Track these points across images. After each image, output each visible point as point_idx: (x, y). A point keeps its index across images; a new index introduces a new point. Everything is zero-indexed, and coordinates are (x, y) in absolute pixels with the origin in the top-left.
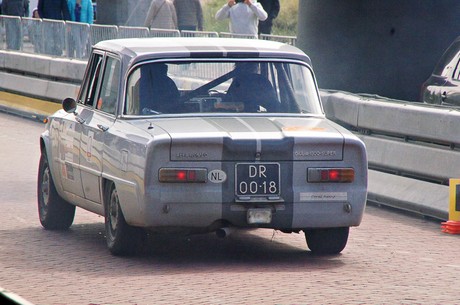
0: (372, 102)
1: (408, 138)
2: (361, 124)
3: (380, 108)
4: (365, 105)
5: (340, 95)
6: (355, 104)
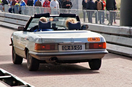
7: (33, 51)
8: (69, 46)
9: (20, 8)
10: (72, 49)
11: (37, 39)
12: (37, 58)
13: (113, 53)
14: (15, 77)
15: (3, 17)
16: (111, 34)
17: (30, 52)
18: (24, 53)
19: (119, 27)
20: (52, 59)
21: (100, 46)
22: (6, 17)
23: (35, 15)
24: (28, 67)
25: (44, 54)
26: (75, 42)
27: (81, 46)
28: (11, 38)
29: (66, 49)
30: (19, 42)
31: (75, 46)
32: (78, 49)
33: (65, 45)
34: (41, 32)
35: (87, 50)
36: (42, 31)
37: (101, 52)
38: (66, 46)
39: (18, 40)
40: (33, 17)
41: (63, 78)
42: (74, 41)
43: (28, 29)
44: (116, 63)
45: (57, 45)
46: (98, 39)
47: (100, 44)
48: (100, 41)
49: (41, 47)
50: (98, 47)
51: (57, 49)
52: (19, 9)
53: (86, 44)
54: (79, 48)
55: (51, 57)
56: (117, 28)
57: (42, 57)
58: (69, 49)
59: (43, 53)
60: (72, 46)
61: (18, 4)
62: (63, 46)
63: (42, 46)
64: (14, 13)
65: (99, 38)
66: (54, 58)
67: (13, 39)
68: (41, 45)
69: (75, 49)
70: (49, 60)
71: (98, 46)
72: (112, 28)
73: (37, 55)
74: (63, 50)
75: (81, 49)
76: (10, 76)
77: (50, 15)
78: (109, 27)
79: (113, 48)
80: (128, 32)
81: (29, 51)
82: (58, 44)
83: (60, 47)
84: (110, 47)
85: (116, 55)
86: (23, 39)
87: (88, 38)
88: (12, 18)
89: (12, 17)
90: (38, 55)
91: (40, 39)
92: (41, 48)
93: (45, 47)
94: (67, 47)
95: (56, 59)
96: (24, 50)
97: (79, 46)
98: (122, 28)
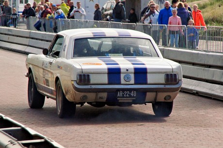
9: (55, 23)
13: (214, 99)
14: (51, 142)
15: (27, 38)
16: (210, 66)
22: (32, 38)
41: (131, 143)
44: (220, 117)
64: (45, 31)
72: (212, 55)
76: (43, 140)
78: (207, 55)
79: (213, 90)
84: (210, 89)
85: (220, 102)
88: (42, 40)
89: (43, 38)
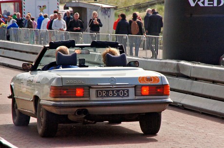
0: (197, 65)
1: (214, 82)
2: (192, 76)
3: (201, 68)
4: (194, 67)
5: (182, 62)
6: (189, 66)
7: (47, 100)
8: (108, 91)
10: (113, 96)
11: (53, 79)
12: (54, 111)
17: (42, 102)
18: (32, 105)
19: (162, 61)
20: (79, 112)
21: (158, 90)
23: (51, 43)
24: (40, 131)
25: (66, 103)
26: (117, 84)
27: (128, 91)
28: (11, 85)
29: (102, 96)
30: (24, 89)
31: (118, 91)
32: (123, 96)
33: (100, 89)
34: (61, 69)
35: (137, 97)
36: (63, 68)
37: (161, 100)
38: (102, 91)
39: (22, 85)
40: (48, 47)
42: (116, 82)
43: (39, 67)
45: (88, 88)
46: (155, 78)
47: (160, 88)
48: (160, 83)
49: (60, 92)
50: (156, 93)
51: (88, 96)
52: (6, 32)
53: (135, 87)
54: (124, 94)
55: (77, 109)
56: (158, 62)
57: (63, 110)
58: (108, 96)
59: (63, 102)
60: (113, 91)
61: (5, 25)
62: (97, 91)
63: (62, 91)
65: (157, 77)
66: (82, 110)
67: (13, 87)
68: (61, 89)
69: (118, 96)
70: (73, 114)
71: (156, 90)
73: (54, 106)
74: (97, 96)
75: (128, 96)
77: (76, 45)
80: (174, 69)
81: (40, 100)
82: (90, 87)
83: (93, 92)
86: (30, 82)
87: (140, 77)
90: (56, 106)
91: (59, 78)
92: (60, 94)
93: (68, 92)
94: (104, 93)
95: (86, 112)
96: (32, 101)
97: (124, 90)
98: (166, 63)
